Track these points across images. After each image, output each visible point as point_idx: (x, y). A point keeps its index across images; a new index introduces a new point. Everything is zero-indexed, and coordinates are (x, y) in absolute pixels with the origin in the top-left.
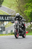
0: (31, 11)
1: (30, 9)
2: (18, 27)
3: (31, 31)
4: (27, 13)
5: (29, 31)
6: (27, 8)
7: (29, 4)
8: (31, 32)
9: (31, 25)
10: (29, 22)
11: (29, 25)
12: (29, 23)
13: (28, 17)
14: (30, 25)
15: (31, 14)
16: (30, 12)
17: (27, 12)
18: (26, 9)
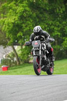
0: (13, 21)
1: (10, 15)
2: (40, 53)
3: (14, 64)
4: (4, 26)
5: (11, 65)
6: (4, 13)
7: (9, 5)
8: (14, 67)
9: (14, 53)
10: (10, 45)
11: (10, 52)
12: (10, 47)
13: (7, 34)
14: (12, 51)
15: (14, 26)
16: (13, 23)
17: (4, 22)
18: (2, 15)
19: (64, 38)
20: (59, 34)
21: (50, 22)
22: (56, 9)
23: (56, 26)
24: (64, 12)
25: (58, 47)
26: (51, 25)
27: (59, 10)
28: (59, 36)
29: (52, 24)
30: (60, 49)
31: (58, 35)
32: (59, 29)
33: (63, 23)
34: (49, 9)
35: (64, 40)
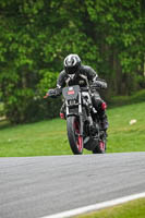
2: (80, 110)
19: (41, 71)
20: (30, 62)
21: (9, 36)
22: (23, 4)
23: (22, 43)
24: (40, 11)
25: (29, 92)
26: (11, 43)
27: (30, 7)
28: (30, 68)
29: (13, 39)
30: (32, 97)
31: (27, 64)
32: (30, 50)
33: (40, 36)
34: (7, 6)
35: (42, 77)
